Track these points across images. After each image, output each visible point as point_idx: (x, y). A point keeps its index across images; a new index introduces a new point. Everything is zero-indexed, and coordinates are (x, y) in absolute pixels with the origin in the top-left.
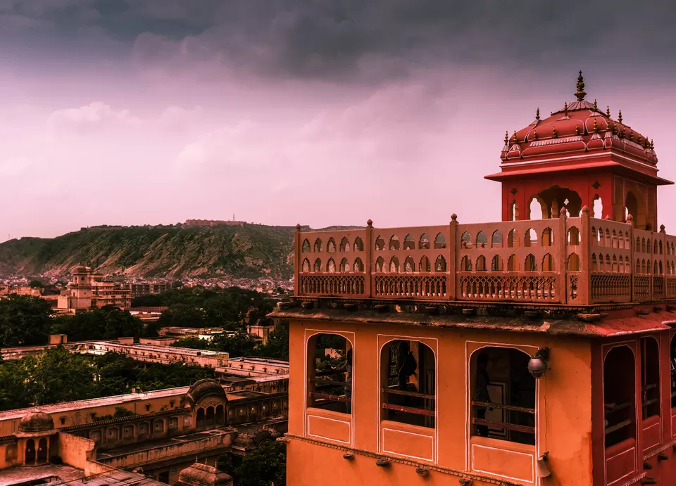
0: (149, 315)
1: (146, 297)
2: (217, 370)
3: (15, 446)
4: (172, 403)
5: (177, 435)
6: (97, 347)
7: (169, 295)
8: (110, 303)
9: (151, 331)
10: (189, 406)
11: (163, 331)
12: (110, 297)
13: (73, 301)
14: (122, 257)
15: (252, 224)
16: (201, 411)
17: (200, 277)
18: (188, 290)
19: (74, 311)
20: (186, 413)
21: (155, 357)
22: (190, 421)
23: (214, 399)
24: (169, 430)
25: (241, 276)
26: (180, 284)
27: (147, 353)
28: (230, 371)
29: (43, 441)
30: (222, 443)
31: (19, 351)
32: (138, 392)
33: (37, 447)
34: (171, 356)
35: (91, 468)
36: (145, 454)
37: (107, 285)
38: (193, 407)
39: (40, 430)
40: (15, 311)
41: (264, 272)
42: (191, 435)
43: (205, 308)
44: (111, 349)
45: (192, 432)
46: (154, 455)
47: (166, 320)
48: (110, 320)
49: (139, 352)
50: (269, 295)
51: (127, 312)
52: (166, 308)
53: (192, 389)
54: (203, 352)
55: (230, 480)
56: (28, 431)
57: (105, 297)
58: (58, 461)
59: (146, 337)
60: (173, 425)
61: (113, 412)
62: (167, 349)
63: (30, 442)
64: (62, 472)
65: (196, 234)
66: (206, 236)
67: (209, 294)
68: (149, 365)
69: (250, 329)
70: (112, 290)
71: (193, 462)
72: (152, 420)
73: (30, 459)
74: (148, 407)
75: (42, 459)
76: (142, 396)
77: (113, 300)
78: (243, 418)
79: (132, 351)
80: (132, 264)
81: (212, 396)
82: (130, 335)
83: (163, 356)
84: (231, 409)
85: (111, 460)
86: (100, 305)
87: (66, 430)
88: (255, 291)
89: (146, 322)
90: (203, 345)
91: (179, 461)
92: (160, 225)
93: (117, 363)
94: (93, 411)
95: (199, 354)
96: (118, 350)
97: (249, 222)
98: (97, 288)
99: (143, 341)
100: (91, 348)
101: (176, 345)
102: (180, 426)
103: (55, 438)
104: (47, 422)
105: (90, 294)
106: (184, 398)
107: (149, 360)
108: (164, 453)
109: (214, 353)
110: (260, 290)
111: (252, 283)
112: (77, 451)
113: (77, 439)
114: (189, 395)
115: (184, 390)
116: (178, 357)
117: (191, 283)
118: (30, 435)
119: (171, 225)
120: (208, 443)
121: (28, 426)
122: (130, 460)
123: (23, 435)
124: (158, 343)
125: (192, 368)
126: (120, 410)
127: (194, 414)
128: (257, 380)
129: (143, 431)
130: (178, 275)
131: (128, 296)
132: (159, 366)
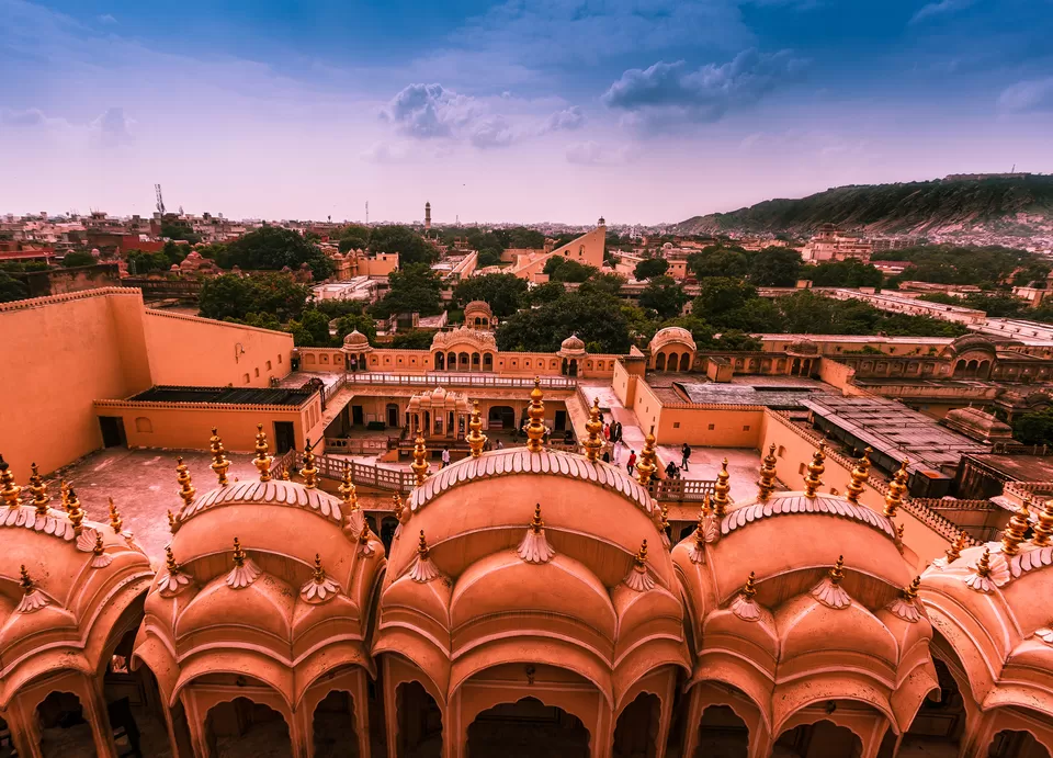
0: (888, 269)
1: (886, 252)
2: (969, 327)
3: (784, 361)
4: (918, 351)
5: (931, 379)
6: (839, 293)
7: (913, 251)
8: (849, 256)
9: (893, 284)
10: (949, 356)
11: (905, 285)
12: (850, 251)
13: (816, 253)
14: (866, 214)
15: (1039, 176)
16: (962, 363)
17: (950, 234)
18: (934, 249)
19: (815, 261)
20: (946, 361)
21: (898, 308)
22: (949, 370)
23: (979, 354)
24: (923, 374)
25: (1006, 234)
26: (926, 241)
27: (889, 303)
28: (985, 330)
29: (807, 361)
30: (984, 394)
31: (771, 290)
32: (884, 335)
33: (802, 365)
34: (915, 308)
35: (848, 389)
36: (899, 389)
37: (848, 240)
38: (954, 358)
39: (807, 353)
40: (772, 259)
41: (1042, 230)
42: (945, 381)
43: (957, 266)
44: (852, 296)
45: (947, 379)
46: (908, 391)
47: (908, 275)
48: (853, 271)
49: (880, 301)
50: (1044, 256)
51: (871, 266)
52: (908, 263)
53: (957, 341)
54: (954, 308)
55: (1009, 430)
56: (796, 351)
57: (844, 251)
58: (817, 378)
59: (886, 288)
60: (928, 369)
61: (860, 348)
62: (911, 301)
63: (797, 361)
64: (822, 386)
65: (956, 189)
66: (968, 192)
67: (959, 252)
68: (890, 314)
69: (1017, 290)
70: (853, 245)
71: (967, 405)
72: (907, 363)
73: (795, 372)
74: (892, 350)
75: (804, 373)
76: (887, 340)
77: (853, 254)
78: (1012, 378)
79: (873, 300)
80: (875, 221)
81: (981, 351)
82: (870, 286)
83: (907, 307)
84: (998, 365)
85: (866, 386)
86: (841, 258)
87: (827, 356)
88: (1024, 251)
89: (887, 275)
90: (954, 302)
91: (934, 401)
92: (914, 182)
93: (857, 308)
94: (839, 345)
95: (949, 309)
96: (858, 297)
97: (1035, 173)
98: (838, 242)
99: (883, 291)
100: (832, 293)
101: (922, 298)
102: (936, 372)
103: (817, 360)
104: (813, 348)
105: (832, 247)
106: (947, 348)
107: (892, 310)
108: (918, 391)
109: (968, 310)
110: (1031, 250)
111: (1021, 241)
112: (837, 374)
113: (837, 364)
114: (952, 347)
115: (948, 341)
116: (923, 310)
117: (938, 240)
118: (798, 355)
119: (927, 182)
120: (967, 393)
121: (798, 348)
122: (884, 390)
123: (792, 354)
124: (900, 294)
125: (939, 321)
126: (868, 348)
127: (954, 365)
128: (1026, 343)
129: (897, 369)
130: (924, 231)
131: (868, 251)
132: (903, 316)
